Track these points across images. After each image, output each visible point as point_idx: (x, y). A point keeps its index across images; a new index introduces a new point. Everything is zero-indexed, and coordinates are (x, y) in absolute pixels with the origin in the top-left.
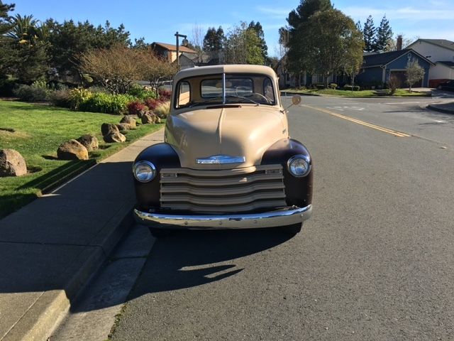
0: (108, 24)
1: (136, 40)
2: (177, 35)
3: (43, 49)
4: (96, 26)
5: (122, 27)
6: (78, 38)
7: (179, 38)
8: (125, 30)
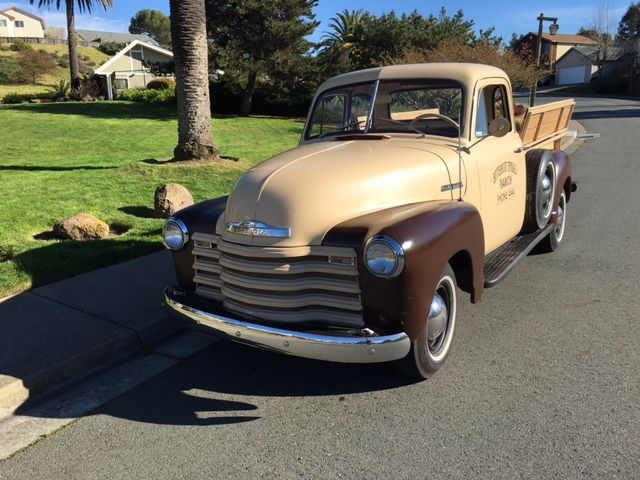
0: (443, 12)
1: (481, 31)
2: (541, 19)
3: (347, 53)
4: (425, 17)
5: (460, 14)
6: (398, 35)
7: (544, 22)
8: (465, 19)
